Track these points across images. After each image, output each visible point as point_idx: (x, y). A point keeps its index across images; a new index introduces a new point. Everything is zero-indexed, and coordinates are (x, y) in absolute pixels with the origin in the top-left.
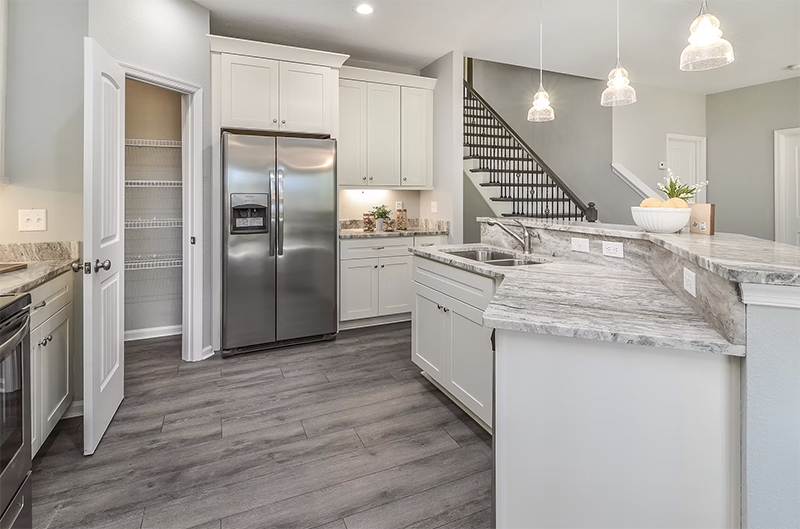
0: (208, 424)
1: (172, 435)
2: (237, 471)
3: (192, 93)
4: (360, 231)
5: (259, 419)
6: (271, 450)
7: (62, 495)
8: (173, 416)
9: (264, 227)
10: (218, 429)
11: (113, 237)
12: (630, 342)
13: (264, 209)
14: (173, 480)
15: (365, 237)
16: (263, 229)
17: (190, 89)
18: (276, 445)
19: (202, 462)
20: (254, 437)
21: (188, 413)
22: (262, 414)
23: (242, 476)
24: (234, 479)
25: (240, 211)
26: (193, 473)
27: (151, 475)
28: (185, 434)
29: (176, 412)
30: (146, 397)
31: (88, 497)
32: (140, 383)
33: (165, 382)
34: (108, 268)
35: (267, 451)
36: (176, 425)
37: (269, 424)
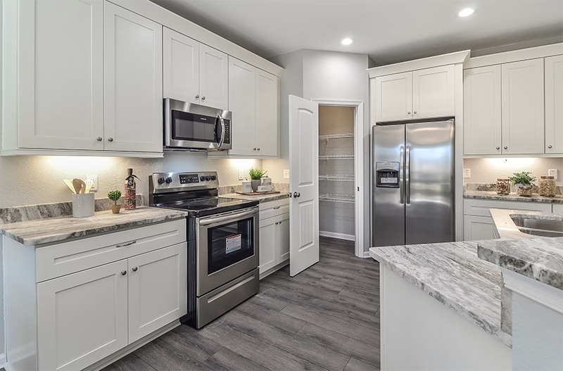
0: (339, 286)
1: (322, 283)
2: (330, 310)
3: (357, 106)
4: (494, 193)
5: (361, 295)
6: (351, 310)
7: (275, 285)
8: (329, 276)
9: (397, 184)
10: (339, 290)
11: (311, 183)
12: (431, 294)
13: (397, 172)
14: (306, 299)
15: (497, 199)
16: (396, 185)
17: (356, 104)
18: (356, 310)
19: (322, 299)
20: (351, 301)
21: (335, 278)
22: (365, 294)
23: (330, 313)
24: (326, 312)
25: (382, 173)
26: (315, 301)
27: (302, 293)
28: (326, 286)
29: (332, 275)
30: (327, 265)
31: (280, 289)
32: (330, 258)
33: (339, 262)
34: (299, 196)
35: (350, 310)
36: (327, 280)
37: (363, 299)
